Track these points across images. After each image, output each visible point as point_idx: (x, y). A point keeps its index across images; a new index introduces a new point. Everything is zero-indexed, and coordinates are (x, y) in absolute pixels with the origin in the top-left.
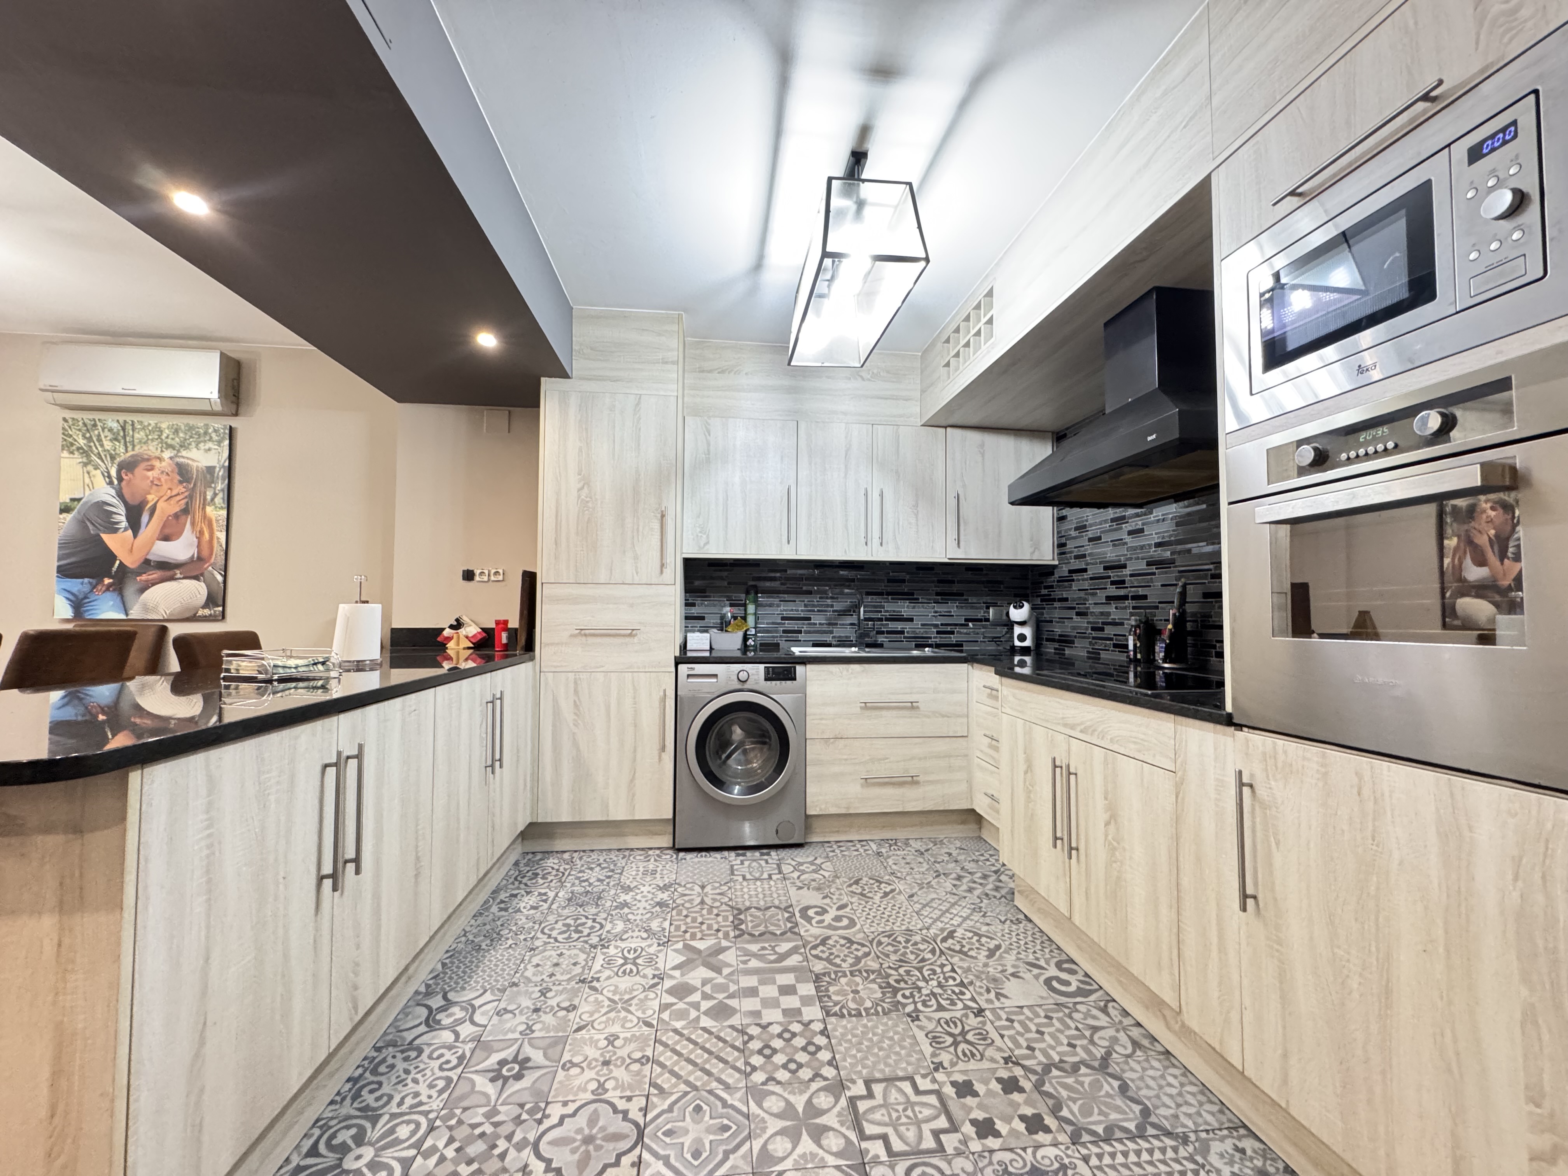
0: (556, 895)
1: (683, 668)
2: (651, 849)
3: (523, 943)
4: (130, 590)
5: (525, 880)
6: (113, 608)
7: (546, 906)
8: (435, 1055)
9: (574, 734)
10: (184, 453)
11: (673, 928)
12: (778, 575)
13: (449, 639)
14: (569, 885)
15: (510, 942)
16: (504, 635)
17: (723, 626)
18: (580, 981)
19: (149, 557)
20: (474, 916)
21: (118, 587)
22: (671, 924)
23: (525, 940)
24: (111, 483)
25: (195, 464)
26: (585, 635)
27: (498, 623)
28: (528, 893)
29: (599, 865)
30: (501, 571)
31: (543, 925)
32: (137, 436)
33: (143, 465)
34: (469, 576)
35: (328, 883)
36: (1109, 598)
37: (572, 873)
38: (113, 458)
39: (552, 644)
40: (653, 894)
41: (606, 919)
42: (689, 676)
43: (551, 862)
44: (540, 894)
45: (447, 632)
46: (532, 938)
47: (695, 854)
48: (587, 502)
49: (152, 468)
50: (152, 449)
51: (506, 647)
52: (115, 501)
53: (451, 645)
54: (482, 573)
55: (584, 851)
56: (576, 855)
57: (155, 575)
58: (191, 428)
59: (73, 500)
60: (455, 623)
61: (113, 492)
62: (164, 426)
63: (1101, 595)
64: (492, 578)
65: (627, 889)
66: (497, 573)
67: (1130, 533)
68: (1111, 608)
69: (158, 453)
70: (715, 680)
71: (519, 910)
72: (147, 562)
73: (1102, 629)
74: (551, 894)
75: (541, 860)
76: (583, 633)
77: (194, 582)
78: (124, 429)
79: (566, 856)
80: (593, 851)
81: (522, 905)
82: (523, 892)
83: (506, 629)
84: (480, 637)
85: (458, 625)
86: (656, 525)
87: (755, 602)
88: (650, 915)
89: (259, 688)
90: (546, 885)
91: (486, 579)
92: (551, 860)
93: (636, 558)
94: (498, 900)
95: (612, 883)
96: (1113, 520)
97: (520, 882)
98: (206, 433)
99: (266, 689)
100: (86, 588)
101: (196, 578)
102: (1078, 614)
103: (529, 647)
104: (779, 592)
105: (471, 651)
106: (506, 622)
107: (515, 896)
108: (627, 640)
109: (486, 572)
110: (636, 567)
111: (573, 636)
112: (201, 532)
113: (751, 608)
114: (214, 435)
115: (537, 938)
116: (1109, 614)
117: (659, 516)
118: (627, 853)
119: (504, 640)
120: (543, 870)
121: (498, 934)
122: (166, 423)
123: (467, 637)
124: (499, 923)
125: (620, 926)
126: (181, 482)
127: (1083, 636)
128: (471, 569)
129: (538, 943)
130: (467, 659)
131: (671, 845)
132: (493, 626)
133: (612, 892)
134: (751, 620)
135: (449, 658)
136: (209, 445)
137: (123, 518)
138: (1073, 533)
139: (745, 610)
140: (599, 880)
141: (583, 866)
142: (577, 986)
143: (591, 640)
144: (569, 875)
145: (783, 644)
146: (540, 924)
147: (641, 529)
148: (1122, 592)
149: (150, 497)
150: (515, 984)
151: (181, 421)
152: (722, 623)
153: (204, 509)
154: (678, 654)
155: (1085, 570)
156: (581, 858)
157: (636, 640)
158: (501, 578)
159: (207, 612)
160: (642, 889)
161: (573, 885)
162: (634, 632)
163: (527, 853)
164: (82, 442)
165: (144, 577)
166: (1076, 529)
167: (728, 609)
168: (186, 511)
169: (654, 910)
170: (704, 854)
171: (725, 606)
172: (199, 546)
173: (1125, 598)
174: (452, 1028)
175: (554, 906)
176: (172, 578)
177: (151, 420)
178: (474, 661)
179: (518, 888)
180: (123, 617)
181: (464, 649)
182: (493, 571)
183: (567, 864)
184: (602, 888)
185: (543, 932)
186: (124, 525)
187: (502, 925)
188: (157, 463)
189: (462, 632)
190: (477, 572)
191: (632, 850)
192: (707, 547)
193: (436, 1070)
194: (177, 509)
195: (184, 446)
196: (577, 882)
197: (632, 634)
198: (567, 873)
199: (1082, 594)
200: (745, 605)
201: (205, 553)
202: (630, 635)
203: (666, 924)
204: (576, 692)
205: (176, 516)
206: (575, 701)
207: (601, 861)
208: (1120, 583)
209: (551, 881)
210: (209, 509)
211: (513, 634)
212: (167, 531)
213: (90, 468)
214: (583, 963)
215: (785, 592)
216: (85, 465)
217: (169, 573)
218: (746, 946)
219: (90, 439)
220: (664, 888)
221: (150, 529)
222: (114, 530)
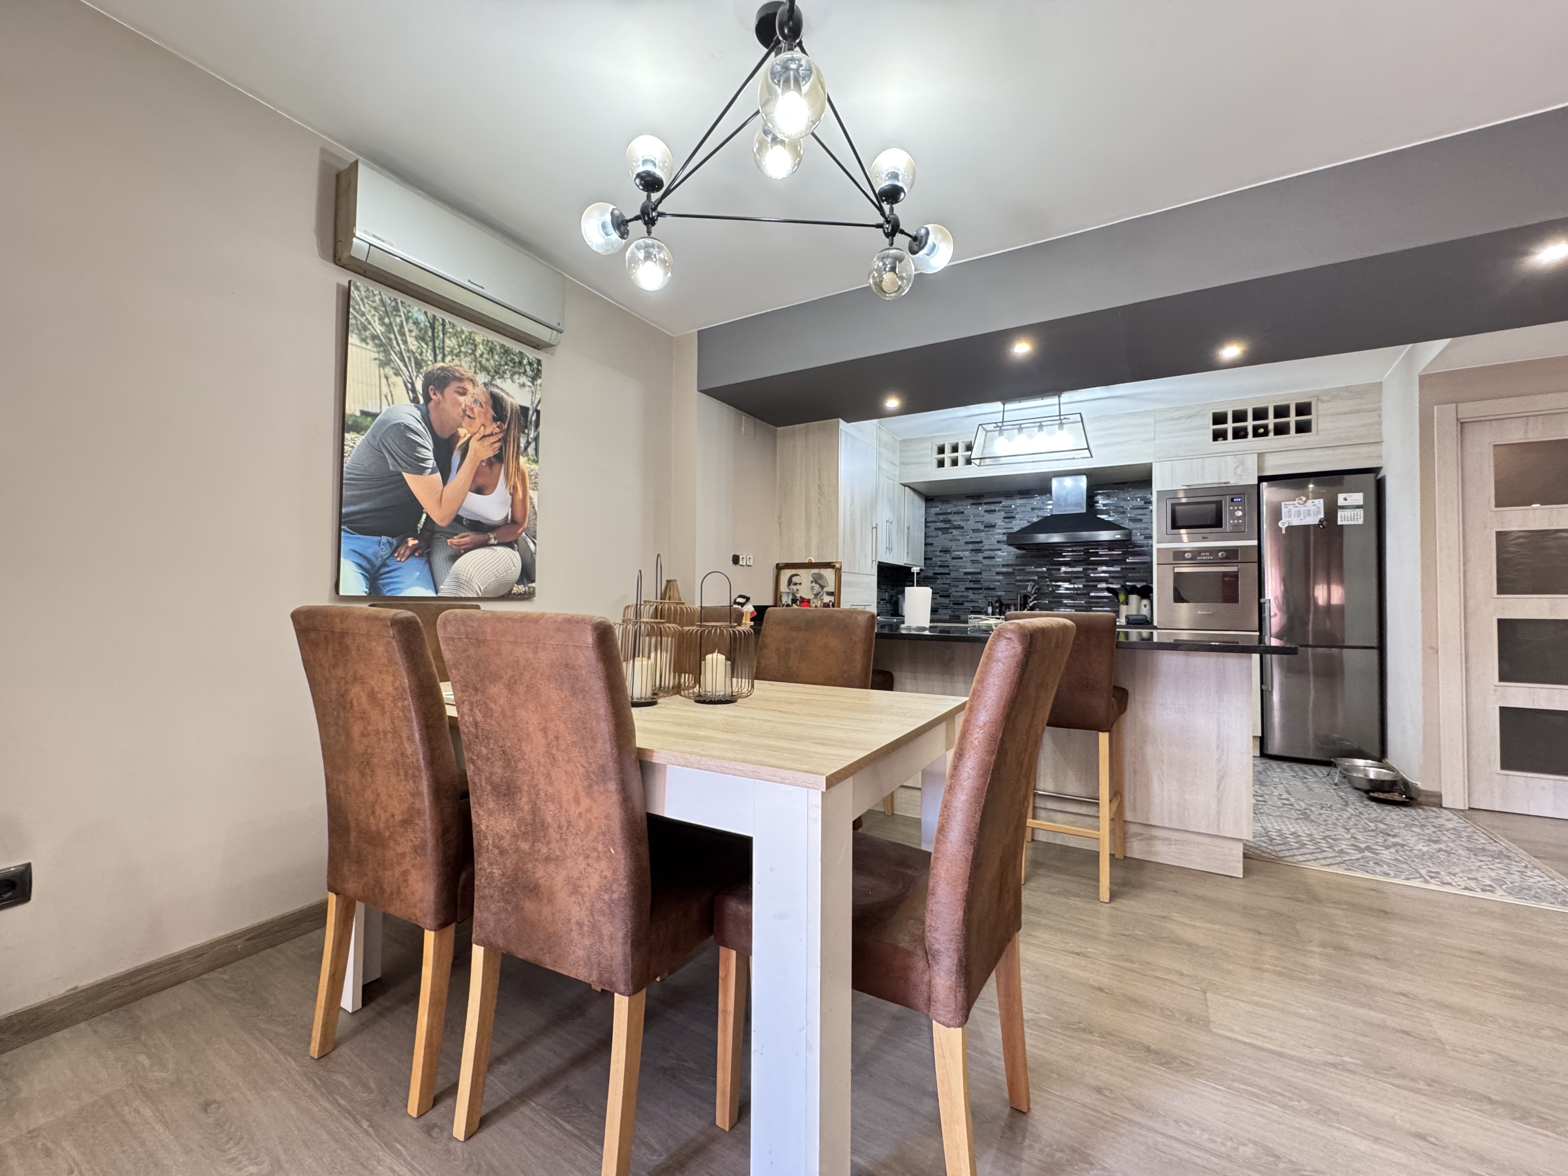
4: (439, 558)
6: (418, 582)
10: (498, 382)
19: (461, 513)
21: (425, 552)
24: (415, 400)
25: (509, 400)
32: (447, 341)
33: (454, 386)
34: (736, 560)
36: (967, 589)
38: (419, 365)
49: (464, 393)
50: (464, 366)
52: (420, 427)
57: (468, 538)
58: (506, 352)
59: (365, 414)
61: (418, 414)
62: (478, 339)
63: (962, 587)
64: (749, 563)
66: (750, 559)
67: (984, 558)
68: (970, 594)
69: (470, 374)
72: (458, 519)
73: (962, 604)
77: (508, 550)
78: (433, 328)
85: (744, 602)
86: (871, 535)
91: (746, 563)
96: (972, 550)
98: (520, 363)
100: (385, 552)
101: (510, 545)
102: (940, 596)
109: (745, 557)
112: (515, 488)
114: (528, 368)
116: (968, 597)
117: (872, 528)
122: (481, 335)
126: (495, 420)
127: (946, 608)
128: (737, 554)
136: (524, 379)
137: (430, 454)
138: (938, 553)
148: (978, 586)
149: (462, 431)
151: (498, 339)
153: (517, 458)
155: (949, 574)
159: (521, 588)
164: (379, 329)
165: (455, 540)
166: (941, 551)
168: (499, 457)
172: (513, 505)
173: (981, 589)
176: (485, 544)
177: (466, 327)
180: (432, 594)
186: (431, 463)
188: (469, 386)
190: (742, 558)
194: (490, 454)
195: (498, 372)
199: (946, 586)
201: (519, 515)
205: (490, 462)
208: (977, 581)
210: (522, 460)
212: (480, 481)
213: (389, 371)
216: (383, 364)
217: (480, 537)
219: (389, 327)
221: (462, 476)
222: (421, 471)
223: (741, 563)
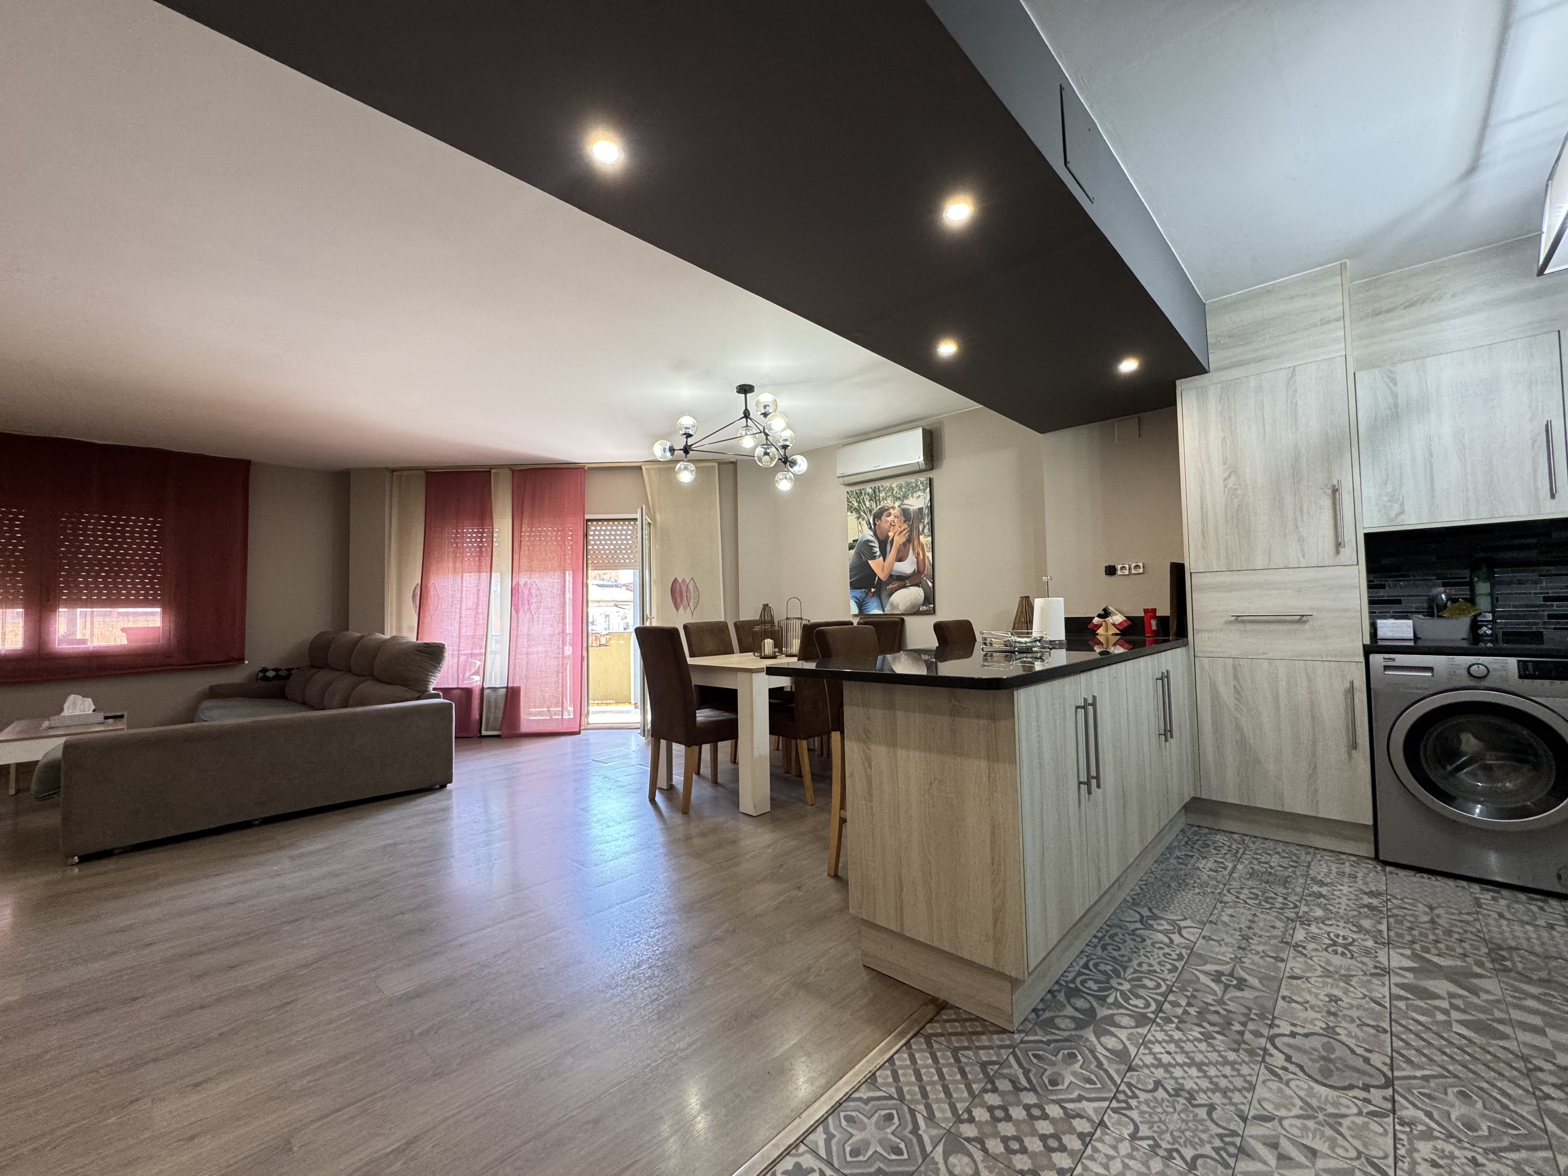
0: (1235, 867)
1: (1377, 659)
2: (1344, 853)
3: (1210, 895)
4: (884, 595)
5: (1196, 846)
6: (877, 608)
7: (1226, 873)
8: (1157, 946)
9: (1236, 718)
10: (906, 502)
11: (1392, 934)
12: (1533, 541)
13: (1099, 626)
14: (1247, 862)
15: (1197, 890)
16: (1154, 623)
17: (1433, 610)
18: (1282, 942)
19: (893, 573)
20: (1156, 862)
21: (878, 595)
22: (1388, 929)
23: (1212, 893)
24: (870, 528)
25: (912, 508)
26: (1243, 622)
27: (1146, 611)
28: (1204, 858)
29: (1277, 853)
30: (1141, 565)
31: (1227, 887)
32: (881, 495)
33: (885, 514)
34: (1111, 571)
35: (1084, 788)
37: (1247, 852)
38: (871, 512)
39: (1206, 631)
40: (1357, 895)
41: (1300, 901)
42: (1386, 668)
43: (1220, 838)
44: (1216, 861)
45: (1096, 620)
46: (1220, 894)
47: (1412, 873)
48: (1236, 489)
49: (890, 515)
50: (889, 503)
51: (1156, 633)
52: (873, 539)
53: (1101, 631)
54: (1123, 568)
55: (1255, 837)
56: (1247, 839)
57: (896, 585)
58: (908, 484)
59: (854, 541)
60: (1103, 613)
61: (872, 533)
62: (894, 486)
64: (1133, 571)
65: (1321, 884)
66: (1137, 567)
69: (892, 505)
70: (1430, 674)
71: (1198, 868)
72: (891, 576)
74: (1230, 866)
75: (1208, 833)
76: (1239, 619)
77: (916, 588)
78: (874, 492)
79: (1236, 836)
80: (1266, 839)
81: (1201, 866)
82: (1197, 855)
83: (1155, 617)
84: (1126, 625)
85: (1105, 614)
86: (1327, 503)
87: (1490, 578)
88: (1355, 913)
89: (1006, 656)
90: (1220, 856)
91: (1127, 572)
92: (1219, 836)
93: (1301, 540)
94: (1175, 855)
95: (1298, 873)
97: (1192, 847)
98: (917, 485)
99: (1011, 657)
100: (864, 595)
101: (917, 585)
103: (1182, 633)
104: (1538, 564)
105: (1118, 637)
106: (1154, 611)
107: (1192, 856)
108: (1296, 626)
109: (1127, 566)
110: (1302, 551)
111: (1226, 623)
112: (918, 554)
113: (1483, 588)
114: (921, 486)
115: (1224, 895)
117: (1330, 492)
118: (1312, 850)
119: (1154, 627)
120: (1213, 843)
121: (1184, 880)
122: (895, 484)
123: (1114, 625)
124: (1182, 873)
125: (1319, 913)
126: (905, 522)
128: (1112, 564)
129: (1225, 899)
130: (1115, 645)
131: (1372, 855)
132: (1143, 615)
133: (1301, 881)
134: (1483, 603)
135: (1100, 643)
136: (919, 493)
137: (877, 549)
139: (1472, 590)
140: (1281, 866)
141: (1257, 849)
142: (1280, 945)
143: (1249, 627)
144: (1244, 853)
145: (1548, 634)
146: (1225, 885)
147: (1305, 509)
149: (891, 534)
150: (1211, 922)
151: (902, 481)
152: (1431, 607)
153: (919, 538)
154: (1367, 641)
156: (1254, 843)
157: (1307, 626)
158: (1141, 571)
159: (925, 608)
160: (1341, 887)
161: (1251, 863)
162: (1305, 618)
163: (1192, 825)
164: (856, 504)
165: (890, 586)
167: (1442, 589)
168: (909, 540)
169: (1362, 910)
170: (1425, 876)
171: (1434, 586)
172: (918, 564)
174: (1165, 933)
175: (1235, 875)
176: (905, 587)
177: (887, 484)
178: (1122, 646)
179: (1191, 851)
180: (881, 612)
181: (1113, 635)
182: (1133, 565)
183: (1239, 844)
184: (1286, 874)
185: (1228, 891)
186: (878, 553)
187: (1185, 875)
188: (892, 511)
189: (1110, 620)
190: (1119, 567)
191: (1317, 849)
192: (1401, 517)
193: (1161, 955)
194: (904, 540)
195: (905, 497)
196: (1255, 862)
197: (1302, 619)
198: (1241, 851)
200: (1471, 585)
201: (921, 569)
202: (1299, 622)
203: (1384, 927)
204: (1236, 678)
205: (904, 544)
206: (1235, 686)
207: (1279, 850)
209: (1226, 854)
210: (921, 537)
211: (1163, 621)
212: (900, 555)
213: (861, 520)
214: (1283, 929)
215: (1546, 564)
216: (858, 518)
217: (903, 583)
218: (1517, 984)
219: (859, 502)
220: (1371, 894)
221: (892, 555)
222: (874, 558)
223: (1119, 573)
